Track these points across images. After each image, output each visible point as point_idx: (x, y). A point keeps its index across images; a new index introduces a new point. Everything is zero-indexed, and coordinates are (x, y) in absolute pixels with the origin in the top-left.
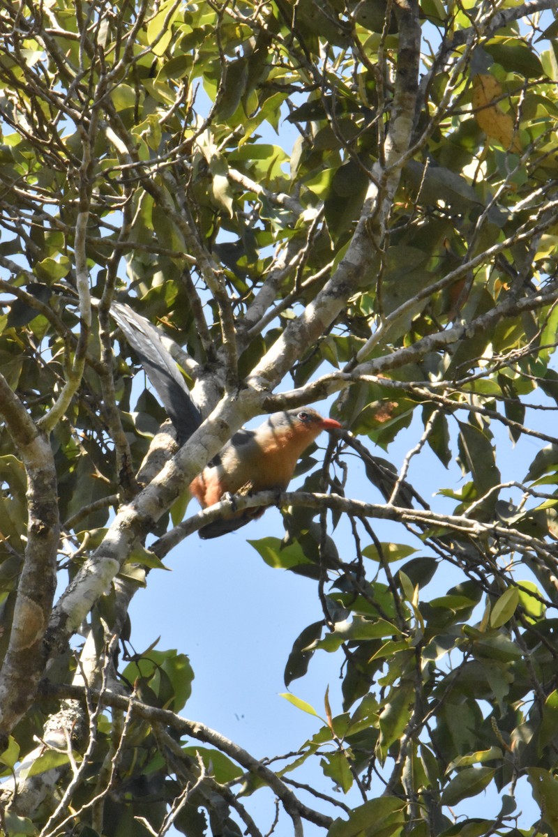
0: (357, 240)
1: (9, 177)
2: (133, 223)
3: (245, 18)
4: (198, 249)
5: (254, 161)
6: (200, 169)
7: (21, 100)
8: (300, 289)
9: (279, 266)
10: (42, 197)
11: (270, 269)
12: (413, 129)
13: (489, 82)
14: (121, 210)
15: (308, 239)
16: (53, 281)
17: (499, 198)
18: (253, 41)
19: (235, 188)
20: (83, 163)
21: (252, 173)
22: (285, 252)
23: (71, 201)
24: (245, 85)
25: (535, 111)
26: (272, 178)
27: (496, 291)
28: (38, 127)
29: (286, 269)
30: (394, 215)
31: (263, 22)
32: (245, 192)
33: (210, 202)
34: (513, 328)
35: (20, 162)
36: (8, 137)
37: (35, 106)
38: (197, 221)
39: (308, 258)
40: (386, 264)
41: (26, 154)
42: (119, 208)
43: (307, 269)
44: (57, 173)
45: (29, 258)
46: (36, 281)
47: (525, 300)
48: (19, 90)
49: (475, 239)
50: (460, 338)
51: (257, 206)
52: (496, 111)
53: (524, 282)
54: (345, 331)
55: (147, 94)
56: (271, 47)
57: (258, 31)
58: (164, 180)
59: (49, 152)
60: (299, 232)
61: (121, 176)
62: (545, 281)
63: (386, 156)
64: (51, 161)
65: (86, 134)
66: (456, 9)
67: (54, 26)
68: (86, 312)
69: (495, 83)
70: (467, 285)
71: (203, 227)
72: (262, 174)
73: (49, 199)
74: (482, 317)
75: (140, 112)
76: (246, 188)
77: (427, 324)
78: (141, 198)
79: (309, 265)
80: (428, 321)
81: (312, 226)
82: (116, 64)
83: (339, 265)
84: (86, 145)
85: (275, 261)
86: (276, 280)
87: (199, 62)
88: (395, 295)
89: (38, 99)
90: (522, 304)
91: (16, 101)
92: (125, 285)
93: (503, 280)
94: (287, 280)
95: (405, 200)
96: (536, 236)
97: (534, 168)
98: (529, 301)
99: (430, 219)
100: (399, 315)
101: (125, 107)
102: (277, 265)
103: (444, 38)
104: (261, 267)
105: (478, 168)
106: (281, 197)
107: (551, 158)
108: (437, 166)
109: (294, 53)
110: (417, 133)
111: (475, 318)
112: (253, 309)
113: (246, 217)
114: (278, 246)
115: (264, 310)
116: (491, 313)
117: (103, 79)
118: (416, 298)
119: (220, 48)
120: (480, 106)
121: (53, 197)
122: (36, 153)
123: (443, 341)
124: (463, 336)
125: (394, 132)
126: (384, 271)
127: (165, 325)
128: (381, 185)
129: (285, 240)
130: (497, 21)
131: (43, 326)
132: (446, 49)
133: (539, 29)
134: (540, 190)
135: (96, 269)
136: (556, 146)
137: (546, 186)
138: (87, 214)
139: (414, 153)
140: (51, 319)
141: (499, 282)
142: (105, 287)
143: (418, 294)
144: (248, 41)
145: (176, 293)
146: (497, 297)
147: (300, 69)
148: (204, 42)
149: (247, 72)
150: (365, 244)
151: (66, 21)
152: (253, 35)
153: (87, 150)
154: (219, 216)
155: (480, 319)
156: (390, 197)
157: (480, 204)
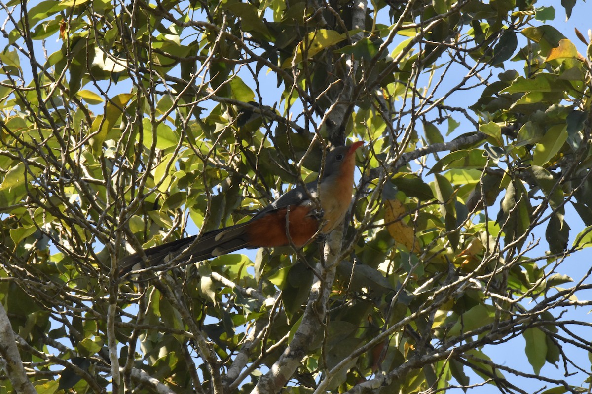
0: (307, 317)
1: (57, 283)
2: (146, 312)
3: (222, 164)
4: (194, 328)
5: (229, 266)
6: (191, 273)
7: (64, 229)
8: (265, 354)
10: (81, 296)
12: (343, 239)
13: (396, 204)
14: (138, 303)
15: (270, 319)
16: (90, 355)
17: (406, 285)
18: (229, 181)
19: (216, 285)
20: (111, 270)
21: (227, 275)
22: (253, 329)
23: (101, 298)
24: (223, 212)
25: (426, 224)
26: (242, 277)
27: (406, 350)
28: (76, 247)
29: (255, 341)
30: (331, 300)
31: (235, 167)
32: (223, 288)
33: (199, 297)
34: (415, 378)
35: (63, 272)
36: (53, 256)
37: (74, 232)
38: (191, 309)
39: (270, 333)
40: (328, 334)
41: (68, 267)
42: (136, 302)
43: (269, 340)
44: (91, 279)
45: (72, 340)
46: (78, 356)
47: (426, 357)
48: (62, 220)
49: (390, 315)
50: (382, 385)
51: (232, 298)
52: (402, 224)
53: (425, 344)
54: (297, 384)
55: (153, 221)
56: (241, 184)
57: (232, 173)
58: (167, 282)
59: (85, 263)
60: (263, 315)
61: (137, 278)
63: (325, 258)
64: (86, 270)
65: (113, 250)
66: (371, 154)
67: (86, 176)
68: (116, 377)
69: (400, 205)
70: (385, 347)
71: (195, 313)
72: (235, 275)
73: (86, 298)
74: (396, 369)
75: (148, 234)
76: (224, 285)
77: (354, 377)
78: (151, 294)
79: (270, 338)
80: (355, 374)
81: (272, 310)
82: (133, 200)
83: (293, 336)
84: (113, 257)
85: (246, 336)
86: (248, 349)
87: (191, 196)
88: (335, 356)
89: (76, 226)
90: (424, 359)
91: (61, 229)
92: (140, 357)
93: (410, 343)
94: (255, 349)
95: (339, 289)
96: (433, 311)
97: (426, 264)
98: (429, 357)
99: (357, 301)
100: (338, 370)
101: (137, 231)
102: (248, 339)
103: (363, 174)
104: (236, 341)
105: (390, 265)
106: (249, 291)
107: (438, 256)
108: (361, 264)
109: (258, 188)
110: (346, 241)
111: (391, 370)
112: (232, 370)
113: (225, 305)
114: (248, 325)
115: (240, 370)
116: (402, 367)
117: (124, 211)
118: (350, 357)
119: (206, 186)
120: (390, 221)
121: (88, 296)
122: (76, 265)
123: (370, 387)
124: (384, 383)
125: (330, 241)
126: (327, 339)
127: (170, 384)
128: (322, 279)
129: (253, 321)
130: (400, 162)
131: (83, 387)
132: (365, 181)
133: (426, 167)
134: (432, 280)
135: (120, 346)
136: (442, 248)
137: (436, 277)
138: (115, 306)
139: (345, 255)
140: (90, 382)
141: (408, 344)
142: (128, 358)
143: (351, 355)
144: (225, 180)
145: (177, 360)
146: (406, 355)
147: (262, 200)
148: (194, 183)
149: (225, 202)
150: (312, 320)
151: (94, 172)
152: (229, 176)
153: (113, 260)
154: (206, 305)
155: (395, 371)
156: (329, 287)
157: (392, 290)
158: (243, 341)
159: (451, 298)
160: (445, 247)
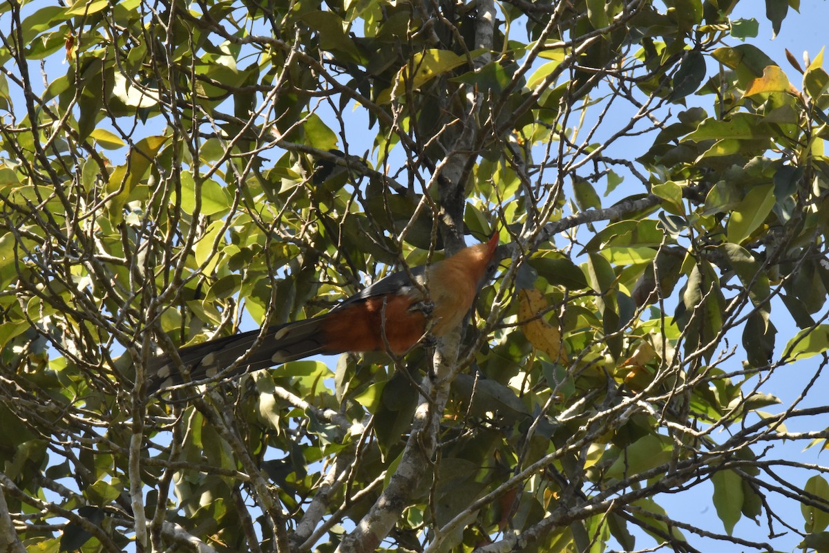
0: (409, 453)
1: (59, 401)
2: (183, 443)
3: (292, 237)
4: (251, 467)
5: (299, 377)
6: (247, 388)
7: (70, 325)
8: (349, 503)
9: (327, 482)
10: (91, 420)
11: (318, 484)
12: (460, 343)
13: (534, 295)
14: (171, 431)
15: (356, 453)
16: (104, 503)
17: (548, 409)
18: (300, 259)
19: (281, 406)
20: (135, 384)
21: (297, 390)
22: (333, 468)
23: (120, 423)
24: (293, 303)
25: (575, 322)
26: (317, 394)
27: (546, 500)
28: (86, 351)
29: (335, 485)
30: (443, 428)
31: (310, 241)
32: (291, 409)
33: (258, 421)
34: (559, 536)
35: (67, 386)
36: (53, 362)
37: (84, 330)
38: (246, 439)
39: (357, 472)
40: (439, 477)
41: (74, 378)
42: (169, 429)
43: (355, 483)
44: (106, 396)
45: (78, 481)
46: (87, 504)
47: (575, 510)
48: (67, 314)
49: (526, 451)
50: (513, 549)
51: (304, 422)
52: (542, 323)
53: (575, 491)
54: (393, 544)
55: (193, 315)
56: (318, 265)
57: (305, 249)
58: (213, 400)
59: (98, 375)
60: (347, 447)
61: (170, 397)
62: (590, 489)
63: (436, 370)
64: (100, 384)
65: (138, 356)
66: (500, 225)
67: (100, 252)
68: (141, 533)
69: (540, 296)
70: (519, 496)
71: (252, 444)
72: (307, 390)
73: (99, 422)
74: (534, 527)
75: (186, 333)
76: (292, 405)
77: (474, 535)
78: (190, 418)
79: (357, 480)
80: (475, 531)
81: (360, 442)
82: (166, 287)
83: (391, 479)
84: (138, 367)
85: (323, 477)
86: (325, 496)
87: (247, 281)
88: (447, 506)
89: (87, 323)
90: (573, 514)
91: (64, 327)
92: (175, 505)
93: (553, 490)
94: (336, 496)
95: (454, 412)
96: (585, 446)
97: (577, 378)
98: (579, 510)
99: (479, 430)
100: (452, 526)
101: (171, 329)
102: (325, 481)
104: (308, 483)
105: (525, 379)
106: (328, 414)
107: (592, 367)
108: (485, 378)
109: (341, 270)
110: (465, 346)
111: (527, 528)
112: (303, 525)
113: (293, 433)
114: (326, 461)
115: (315, 525)
116: (542, 523)
117: (154, 302)
118: (468, 510)
119: (269, 267)
120: (526, 319)
121: (102, 420)
122: (85, 376)
124: (516, 547)
125: (443, 345)
126: (437, 484)
127: (215, 544)
128: (431, 399)
129: (333, 455)
130: (541, 236)
131: (95, 548)
133: (576, 242)
134: (583, 400)
135: (146, 489)
136: (597, 356)
137: (588, 395)
138: (140, 434)
139: (463, 367)
140: (103, 541)
141: (549, 491)
142: (157, 508)
143: (470, 507)
144: (296, 259)
145: (225, 510)
146: (547, 506)
147: (346, 287)
148: (251, 262)
149: (294, 290)
150: (417, 457)
151: (111, 246)
152: (301, 253)
153: (139, 371)
154: (267, 433)
155: (533, 529)
156: (440, 410)
157: (529, 415)
159: (611, 428)
160: (602, 354)
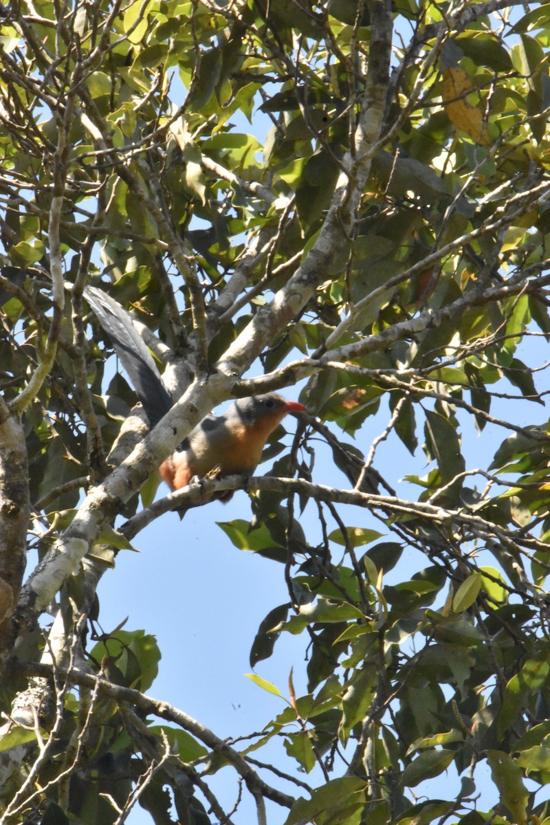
0: (327, 228)
2: (107, 209)
3: (220, 8)
4: (170, 235)
5: (229, 149)
6: (173, 157)
8: (270, 276)
9: (250, 254)
10: (17, 182)
12: (383, 121)
13: (459, 76)
14: (95, 196)
15: (279, 227)
16: (28, 265)
17: (468, 189)
18: (227, 32)
19: (208, 176)
20: (58, 148)
21: (226, 162)
22: (256, 240)
23: (46, 186)
24: (219, 76)
25: (503, 104)
26: (245, 166)
27: (464, 281)
28: (14, 112)
29: (257, 257)
30: (364, 205)
31: (237, 13)
32: (219, 180)
33: (184, 191)
34: (480, 317)
37: (12, 91)
38: (170, 208)
39: (279, 245)
40: (356, 252)
41: (3, 140)
42: (93, 194)
43: (278, 256)
44: (33, 158)
45: (5, 244)
46: (10, 264)
47: (491, 290)
49: (443, 230)
50: (427, 327)
51: (230, 194)
52: (466, 104)
53: (491, 272)
54: (315, 318)
55: (123, 82)
56: (245, 38)
57: (233, 21)
58: (139, 168)
59: (25, 137)
60: (271, 221)
61: (96, 162)
63: (357, 147)
64: (27, 146)
65: (61, 120)
66: (428, 3)
67: (31, 13)
68: (59, 296)
69: (465, 76)
70: (435, 275)
71: (177, 214)
72: (235, 163)
73: (24, 184)
74: (449, 307)
75: (116, 99)
76: (219, 176)
77: (396, 314)
78: (115, 184)
79: (280, 253)
80: (396, 310)
81: (283, 215)
82: (92, 51)
83: (309, 253)
84: (61, 131)
85: (247, 249)
86: (247, 268)
87: (174, 51)
88: (364, 284)
89: (15, 85)
90: (488, 294)
92: (99, 270)
93: (470, 271)
94: (259, 267)
95: (375, 190)
96: (503, 228)
97: (502, 160)
98: (495, 291)
99: (400, 210)
100: (367, 303)
101: (101, 95)
102: (248, 253)
103: (415, 31)
104: (232, 254)
105: (448, 160)
106: (253, 186)
107: (519, 150)
108: (406, 157)
109: (267, 44)
110: (387, 125)
111: (442, 307)
112: (224, 295)
113: (219, 205)
114: (250, 234)
115: (235, 297)
116: (457, 303)
117: (79, 66)
118: (384, 286)
119: (195, 38)
120: (450, 99)
121: (28, 182)
122: (13, 138)
123: (410, 329)
124: (430, 325)
125: (365, 122)
126: (353, 260)
127: (137, 310)
128: (351, 175)
129: (257, 228)
130: (468, 15)
131: (16, 309)
132: (417, 42)
133: (508, 24)
134: (509, 182)
135: (71, 254)
136: (524, 139)
137: (514, 179)
138: (62, 198)
139: (384, 144)
140: (25, 303)
141: (467, 272)
142: (79, 272)
143: (386, 283)
144: (222, 32)
145: (149, 278)
146: (464, 287)
147: (273, 60)
148: (179, 32)
149: (221, 62)
150: (335, 232)
151: (44, 8)
152: (228, 25)
153: (62, 136)
154: (192, 203)
155: (447, 308)
156: (360, 187)
157: (448, 195)
158: (241, 257)
159: (529, 210)
160: (528, 137)
